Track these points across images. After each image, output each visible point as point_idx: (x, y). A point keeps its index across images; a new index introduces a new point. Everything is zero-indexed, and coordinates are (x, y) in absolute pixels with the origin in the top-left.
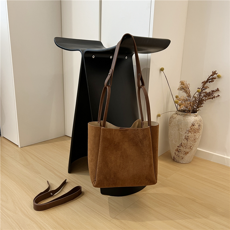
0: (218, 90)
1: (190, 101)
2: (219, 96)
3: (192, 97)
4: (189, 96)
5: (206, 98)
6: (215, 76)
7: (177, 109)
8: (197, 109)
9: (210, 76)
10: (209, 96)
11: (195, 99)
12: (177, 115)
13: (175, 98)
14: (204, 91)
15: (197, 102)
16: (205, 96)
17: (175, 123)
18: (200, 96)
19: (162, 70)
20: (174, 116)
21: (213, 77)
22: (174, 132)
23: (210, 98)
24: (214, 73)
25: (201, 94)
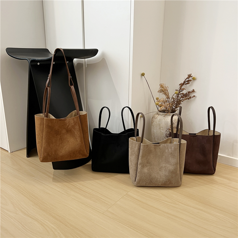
0: (193, 91)
1: (169, 102)
2: (194, 96)
3: (170, 98)
4: (168, 98)
5: (184, 99)
6: (190, 78)
7: (158, 110)
8: (176, 109)
9: (186, 79)
10: (186, 96)
11: (174, 100)
12: (157, 115)
13: (156, 100)
14: (181, 92)
15: (176, 102)
16: (182, 97)
17: (156, 123)
18: (178, 97)
19: (143, 75)
20: (155, 116)
21: (189, 79)
22: (156, 130)
23: (187, 99)
24: (190, 76)
25: (178, 95)
